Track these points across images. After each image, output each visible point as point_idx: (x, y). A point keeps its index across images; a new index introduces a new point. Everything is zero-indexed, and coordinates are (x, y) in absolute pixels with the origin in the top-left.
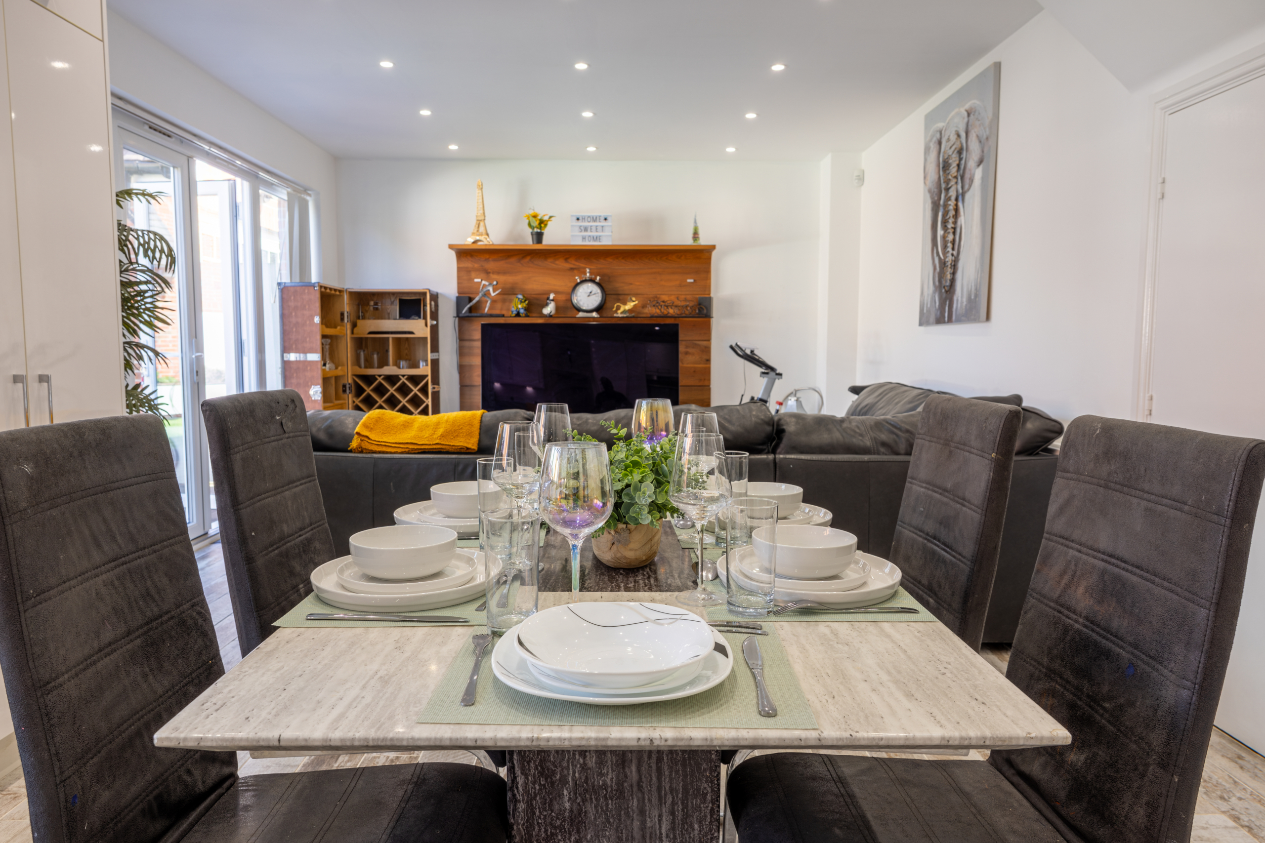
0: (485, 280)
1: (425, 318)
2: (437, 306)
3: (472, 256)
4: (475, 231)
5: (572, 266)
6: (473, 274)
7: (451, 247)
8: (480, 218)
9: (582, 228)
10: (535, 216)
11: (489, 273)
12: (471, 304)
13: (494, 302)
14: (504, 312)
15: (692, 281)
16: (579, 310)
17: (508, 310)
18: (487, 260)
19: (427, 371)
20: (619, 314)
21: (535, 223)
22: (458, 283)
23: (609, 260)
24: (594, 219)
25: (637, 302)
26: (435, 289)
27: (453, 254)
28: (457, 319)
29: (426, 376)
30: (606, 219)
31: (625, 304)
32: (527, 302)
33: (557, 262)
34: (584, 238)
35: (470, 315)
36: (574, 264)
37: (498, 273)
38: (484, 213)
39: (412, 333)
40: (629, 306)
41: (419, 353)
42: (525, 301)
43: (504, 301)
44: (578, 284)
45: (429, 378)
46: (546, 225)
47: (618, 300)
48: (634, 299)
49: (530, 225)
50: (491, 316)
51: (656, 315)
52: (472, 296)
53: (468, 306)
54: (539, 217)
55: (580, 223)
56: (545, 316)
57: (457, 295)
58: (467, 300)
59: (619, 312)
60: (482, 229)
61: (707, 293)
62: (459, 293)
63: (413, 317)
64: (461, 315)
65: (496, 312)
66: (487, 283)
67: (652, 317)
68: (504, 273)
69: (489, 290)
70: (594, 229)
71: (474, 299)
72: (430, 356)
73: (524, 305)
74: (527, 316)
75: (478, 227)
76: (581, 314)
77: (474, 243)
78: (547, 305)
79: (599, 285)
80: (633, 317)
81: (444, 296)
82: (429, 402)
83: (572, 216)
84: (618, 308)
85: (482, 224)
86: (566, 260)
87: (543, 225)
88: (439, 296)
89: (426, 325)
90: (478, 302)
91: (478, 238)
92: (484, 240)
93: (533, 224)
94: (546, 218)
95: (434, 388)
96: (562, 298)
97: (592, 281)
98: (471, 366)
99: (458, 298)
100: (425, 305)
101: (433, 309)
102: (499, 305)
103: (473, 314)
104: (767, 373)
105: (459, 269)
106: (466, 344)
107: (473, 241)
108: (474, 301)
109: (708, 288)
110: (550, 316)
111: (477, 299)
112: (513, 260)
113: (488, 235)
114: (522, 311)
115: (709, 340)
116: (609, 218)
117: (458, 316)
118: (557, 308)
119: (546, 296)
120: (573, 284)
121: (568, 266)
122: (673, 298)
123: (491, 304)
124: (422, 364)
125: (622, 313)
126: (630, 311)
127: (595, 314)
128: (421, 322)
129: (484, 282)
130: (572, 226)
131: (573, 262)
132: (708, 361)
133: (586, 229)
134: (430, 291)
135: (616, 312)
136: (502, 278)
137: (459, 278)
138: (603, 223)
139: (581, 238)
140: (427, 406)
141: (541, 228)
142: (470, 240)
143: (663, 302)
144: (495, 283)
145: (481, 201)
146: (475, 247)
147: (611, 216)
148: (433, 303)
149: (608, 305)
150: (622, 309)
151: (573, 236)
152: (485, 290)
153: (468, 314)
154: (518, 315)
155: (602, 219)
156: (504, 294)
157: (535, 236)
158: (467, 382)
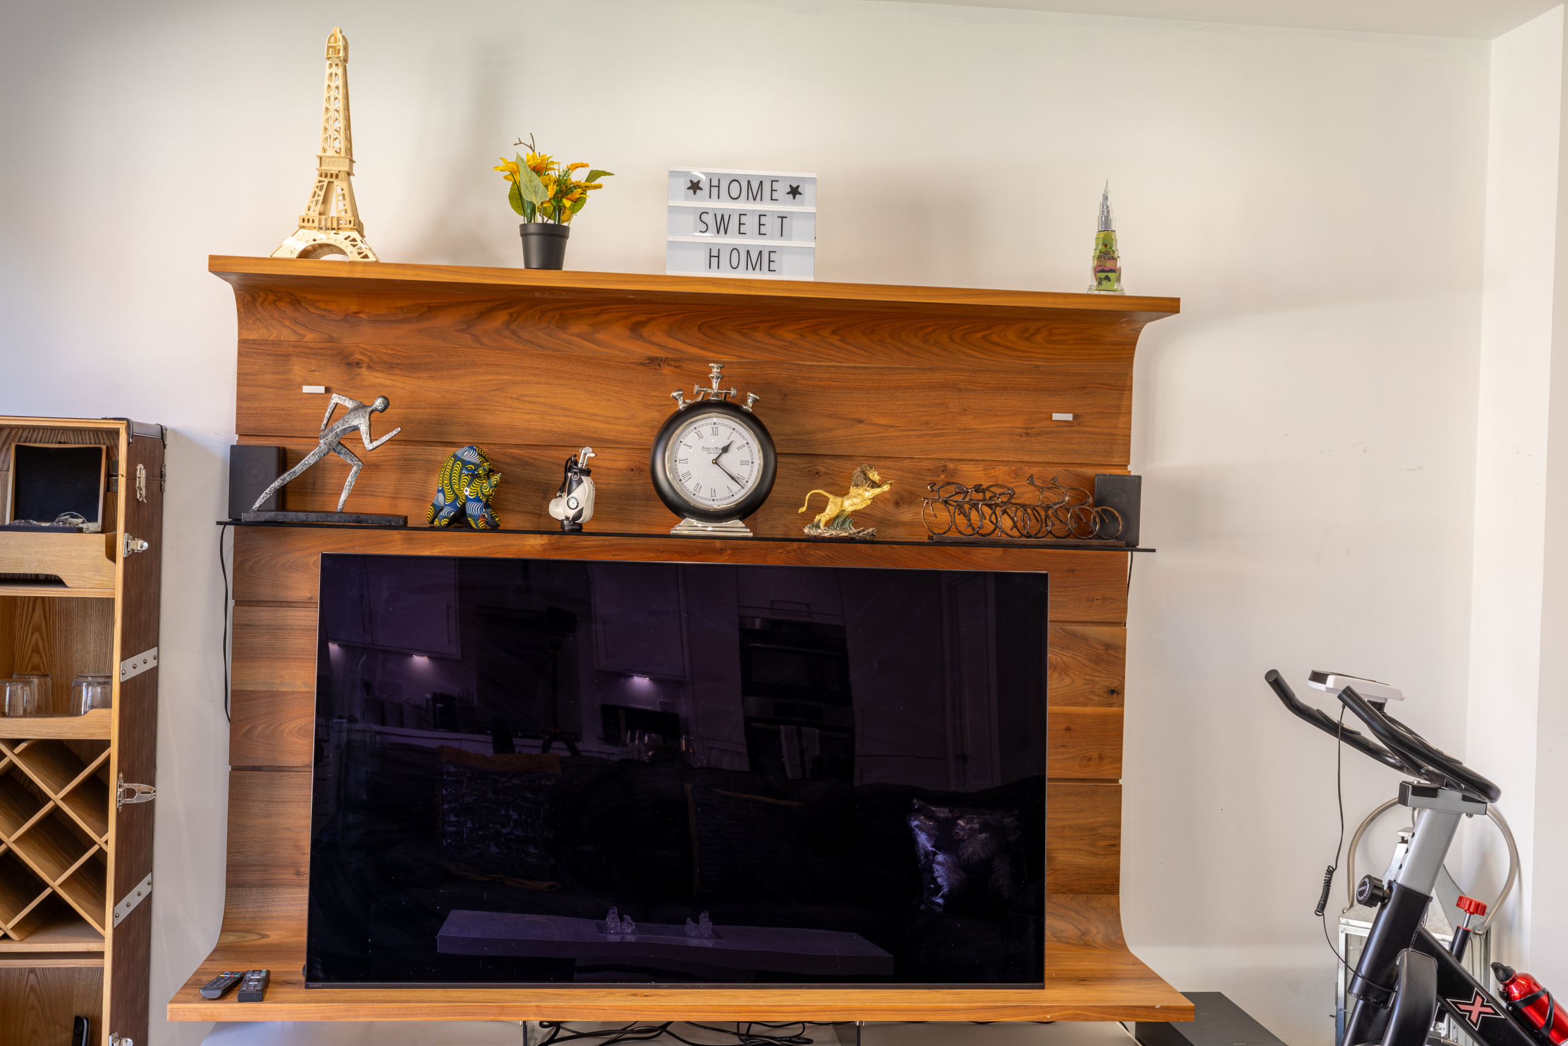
0: (340, 392)
1: (108, 527)
2: (157, 478)
3: (295, 302)
4: (314, 214)
5: (656, 352)
6: (298, 369)
7: (219, 266)
8: (334, 169)
9: (709, 219)
10: (539, 170)
11: (358, 364)
12: (287, 477)
13: (370, 467)
14: (404, 508)
15: (1069, 417)
16: (681, 509)
17: (421, 498)
18: (350, 319)
19: (108, 728)
20: (821, 526)
21: (540, 194)
22: (240, 398)
23: (786, 334)
24: (755, 189)
25: (886, 488)
26: (147, 416)
27: (225, 294)
28: (230, 530)
29: (105, 744)
30: (794, 192)
31: (843, 493)
32: (495, 479)
33: (602, 336)
34: (714, 256)
35: (280, 516)
36: (662, 347)
37: (390, 366)
38: (349, 150)
39: (55, 581)
40: (858, 499)
41: (84, 648)
42: (490, 473)
43: (406, 466)
44: (677, 419)
45: (113, 751)
46: (578, 202)
47: (815, 477)
48: (875, 476)
49: (517, 198)
50: (359, 522)
51: (953, 535)
52: (289, 444)
53: (276, 484)
54: (554, 174)
55: (701, 202)
56: (557, 529)
57: (235, 439)
58: (272, 460)
59: (823, 518)
60: (338, 206)
61: (1116, 460)
62: (241, 432)
63: (65, 518)
64: (245, 517)
65: (379, 505)
66: (349, 404)
67: (937, 542)
68: (411, 366)
69: (356, 429)
70: (751, 223)
71: (300, 457)
72: (119, 670)
73: (487, 488)
74: (493, 528)
75: (325, 201)
76: (688, 526)
77: (305, 254)
78: (565, 487)
79: (752, 420)
80: (871, 541)
81: (187, 440)
82: (108, 841)
83: (673, 174)
84: (819, 506)
85: (339, 186)
86: (636, 329)
87: (567, 203)
88: (169, 441)
89: (111, 555)
90: (314, 467)
91: (323, 237)
92: (346, 246)
93: (528, 196)
94: (578, 176)
95: (130, 793)
96: (618, 461)
97: (730, 407)
98: (274, 696)
99: (236, 452)
100: (112, 474)
101: (141, 494)
102: (387, 481)
103: (291, 516)
104: (1431, 793)
105: (246, 348)
106: (264, 615)
107: (301, 247)
108: (299, 469)
109: (1121, 442)
110: (576, 527)
111: (310, 460)
112: (443, 321)
113: (359, 228)
114: (473, 509)
115: (1121, 623)
116: (804, 189)
117: (235, 520)
118: (600, 498)
119: (564, 455)
120: (660, 417)
121: (639, 349)
122: (1000, 473)
123: (359, 477)
124: (88, 694)
125: (829, 524)
126: (857, 517)
127: (737, 528)
128: (92, 542)
129: (336, 398)
130: (673, 210)
131: (660, 337)
132: (1116, 693)
133: (722, 225)
134: (129, 423)
135: (808, 518)
136: (401, 386)
137: (243, 377)
138: (786, 206)
139: (703, 257)
140: (102, 854)
141: (559, 209)
142: (292, 246)
143: (978, 489)
144: (378, 403)
145: (340, 105)
146: (308, 269)
147: (813, 180)
148: (141, 472)
149: (780, 490)
150: (831, 511)
151: (672, 244)
152: (339, 427)
153: (270, 515)
154: (459, 521)
155: (782, 189)
156: (407, 442)
157: (534, 241)
158: (260, 755)
